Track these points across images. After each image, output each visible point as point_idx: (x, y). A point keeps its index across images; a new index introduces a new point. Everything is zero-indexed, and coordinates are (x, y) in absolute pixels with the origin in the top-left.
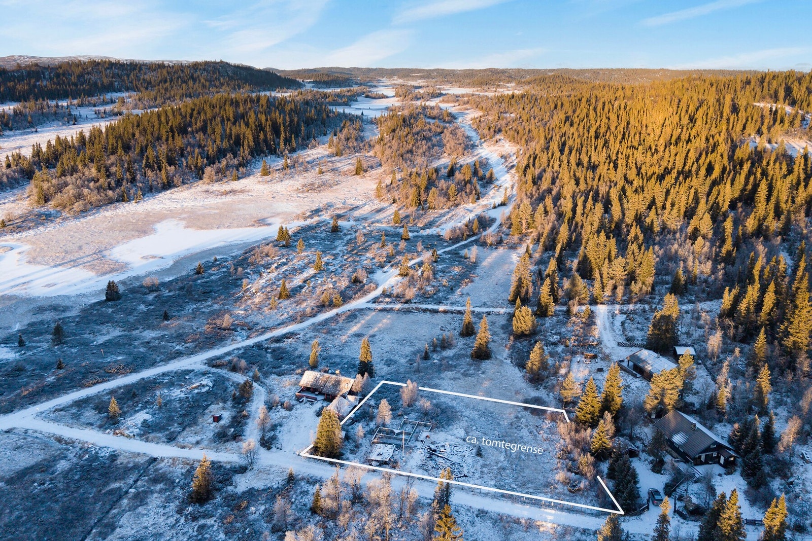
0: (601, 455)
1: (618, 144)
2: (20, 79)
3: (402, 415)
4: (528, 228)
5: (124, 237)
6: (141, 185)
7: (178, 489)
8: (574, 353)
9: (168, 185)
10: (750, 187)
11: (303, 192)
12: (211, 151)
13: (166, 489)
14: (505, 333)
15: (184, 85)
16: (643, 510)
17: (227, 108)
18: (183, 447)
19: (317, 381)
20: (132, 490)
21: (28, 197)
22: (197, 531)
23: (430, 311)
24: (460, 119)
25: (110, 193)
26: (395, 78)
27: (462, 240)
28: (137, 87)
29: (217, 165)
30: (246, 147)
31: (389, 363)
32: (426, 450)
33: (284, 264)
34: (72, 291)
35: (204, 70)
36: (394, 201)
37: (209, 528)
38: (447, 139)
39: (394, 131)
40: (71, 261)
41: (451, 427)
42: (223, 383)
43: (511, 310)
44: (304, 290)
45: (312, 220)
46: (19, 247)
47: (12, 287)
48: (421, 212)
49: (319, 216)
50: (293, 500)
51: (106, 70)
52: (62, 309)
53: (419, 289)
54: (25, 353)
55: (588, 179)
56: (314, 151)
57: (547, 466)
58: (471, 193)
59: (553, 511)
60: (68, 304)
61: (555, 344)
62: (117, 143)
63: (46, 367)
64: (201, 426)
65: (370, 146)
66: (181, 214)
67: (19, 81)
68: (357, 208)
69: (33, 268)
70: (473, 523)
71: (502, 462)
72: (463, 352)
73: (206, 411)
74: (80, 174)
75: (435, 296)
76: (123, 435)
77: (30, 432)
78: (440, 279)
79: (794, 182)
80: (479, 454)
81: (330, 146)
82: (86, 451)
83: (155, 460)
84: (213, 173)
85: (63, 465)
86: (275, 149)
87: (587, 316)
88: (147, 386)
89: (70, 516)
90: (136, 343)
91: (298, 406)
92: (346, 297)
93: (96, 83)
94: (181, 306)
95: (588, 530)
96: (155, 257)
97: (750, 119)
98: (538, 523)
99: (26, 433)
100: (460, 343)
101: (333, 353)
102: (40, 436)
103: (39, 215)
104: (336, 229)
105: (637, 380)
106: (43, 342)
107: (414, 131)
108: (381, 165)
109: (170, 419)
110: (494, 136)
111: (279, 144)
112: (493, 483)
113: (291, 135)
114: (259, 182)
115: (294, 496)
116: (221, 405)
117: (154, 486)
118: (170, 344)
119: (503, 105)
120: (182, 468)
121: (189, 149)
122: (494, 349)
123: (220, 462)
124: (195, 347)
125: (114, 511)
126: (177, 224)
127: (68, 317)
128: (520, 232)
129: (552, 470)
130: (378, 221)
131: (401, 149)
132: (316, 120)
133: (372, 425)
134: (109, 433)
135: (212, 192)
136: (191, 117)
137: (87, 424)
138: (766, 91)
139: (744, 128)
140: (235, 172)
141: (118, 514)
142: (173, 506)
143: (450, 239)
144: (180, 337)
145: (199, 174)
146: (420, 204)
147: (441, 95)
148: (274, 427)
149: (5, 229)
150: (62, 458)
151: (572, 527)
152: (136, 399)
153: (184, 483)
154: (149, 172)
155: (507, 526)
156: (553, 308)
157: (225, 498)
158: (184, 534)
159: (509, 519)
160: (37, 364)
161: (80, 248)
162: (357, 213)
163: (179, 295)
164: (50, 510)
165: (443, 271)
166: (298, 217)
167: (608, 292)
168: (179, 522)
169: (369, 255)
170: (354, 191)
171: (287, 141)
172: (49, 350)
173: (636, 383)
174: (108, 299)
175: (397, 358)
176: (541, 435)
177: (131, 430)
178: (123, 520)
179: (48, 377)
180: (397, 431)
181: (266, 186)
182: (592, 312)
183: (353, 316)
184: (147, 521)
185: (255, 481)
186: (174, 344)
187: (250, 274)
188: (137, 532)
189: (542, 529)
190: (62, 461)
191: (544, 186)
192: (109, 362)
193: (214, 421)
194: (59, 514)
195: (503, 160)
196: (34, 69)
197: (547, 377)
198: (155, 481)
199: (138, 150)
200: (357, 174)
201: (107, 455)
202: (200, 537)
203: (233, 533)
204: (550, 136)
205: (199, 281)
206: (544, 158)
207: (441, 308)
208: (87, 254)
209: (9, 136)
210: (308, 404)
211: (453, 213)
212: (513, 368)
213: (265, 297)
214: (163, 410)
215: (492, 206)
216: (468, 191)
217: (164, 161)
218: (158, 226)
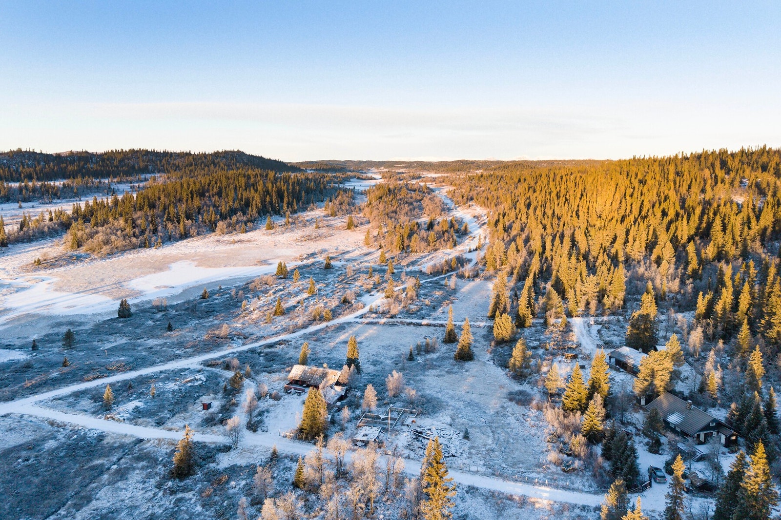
0: (593, 437)
1: (578, 200)
2: (72, 162)
3: (388, 404)
4: (502, 265)
5: (142, 273)
6: (161, 234)
7: (160, 467)
8: (554, 355)
9: (185, 236)
10: (704, 225)
11: (301, 241)
12: (223, 210)
13: (148, 467)
14: (486, 341)
15: (206, 168)
16: (646, 486)
17: (240, 178)
18: (170, 430)
19: (305, 374)
20: (115, 467)
21: (65, 243)
22: (175, 503)
23: (414, 324)
24: (437, 192)
25: (134, 240)
26: (382, 168)
27: (441, 274)
28: (167, 170)
29: (228, 220)
30: (254, 208)
31: (374, 363)
32: (412, 433)
33: (281, 290)
34: (89, 311)
35: (224, 157)
36: (381, 247)
37: (186, 501)
38: (426, 204)
39: (381, 198)
40: (92, 289)
41: (436, 415)
42: (216, 378)
43: (489, 323)
44: (297, 309)
45: (308, 261)
46: (50, 279)
47: (37, 308)
48: (404, 254)
49: (314, 258)
50: (275, 475)
51: (143, 156)
52: (77, 324)
53: (403, 307)
54: (36, 355)
55: (554, 224)
56: (312, 213)
57: (537, 449)
58: (449, 240)
59: (548, 489)
60: (84, 321)
61: (535, 348)
62: (144, 202)
63: (52, 365)
64: (190, 413)
65: (360, 210)
66: (194, 257)
67: (70, 164)
68: (348, 252)
69: (58, 294)
70: (463, 499)
71: (490, 445)
72: (447, 355)
73: (197, 401)
74: (110, 225)
75: (419, 313)
76: (114, 419)
77: (26, 417)
78: (423, 300)
79: (745, 219)
80: (466, 437)
81: (326, 208)
82: (76, 432)
83: (141, 441)
84: (225, 226)
85: (51, 444)
86: (279, 210)
87: (564, 326)
88: (143, 381)
89: (48, 488)
90: (140, 348)
91: (286, 397)
92: (335, 313)
93: (133, 167)
94: (185, 322)
95: (588, 506)
96: (167, 287)
97: (694, 180)
98: (532, 500)
99: (21, 417)
100: (444, 348)
101: (322, 356)
102: (34, 420)
103: (72, 257)
104: (328, 267)
105: (621, 373)
106: (55, 347)
107: (398, 198)
108: (369, 222)
109: (162, 407)
110: (467, 202)
111: (282, 207)
112: (482, 463)
113: (293, 199)
114: (264, 234)
115: (277, 472)
116: (212, 396)
117: (137, 463)
118: (171, 350)
119: (474, 182)
120: (167, 448)
121: (205, 208)
122: (476, 353)
123: (205, 443)
124: (194, 352)
125: (94, 485)
126: (190, 264)
127: (82, 330)
128: (495, 268)
129: (542, 452)
130: (366, 262)
131: (387, 210)
132: (315, 190)
133: (358, 412)
134: (100, 418)
135: (223, 241)
136: (209, 186)
137: (81, 410)
138: (703, 165)
139: (690, 187)
140: (243, 225)
141: (96, 487)
142: (153, 481)
143: (431, 274)
144: (181, 344)
145: (212, 228)
146: (403, 249)
147: (420, 177)
148: (261, 414)
149: (40, 266)
150: (51, 439)
151: (570, 504)
152: (131, 391)
153: (166, 461)
154: (169, 225)
155: (499, 502)
156: (530, 321)
157: (206, 474)
158: (160, 506)
159: (501, 496)
160: (45, 362)
161: (103, 280)
162: (347, 256)
163: (184, 314)
164: (29, 483)
165: (425, 295)
166: (296, 259)
167: (581, 308)
168: (157, 495)
169: (358, 283)
170: (345, 241)
171: (290, 204)
172: (59, 353)
173: (621, 377)
174: (120, 316)
175: (382, 359)
176: (529, 422)
177: (122, 415)
178: (101, 494)
179: (53, 373)
180: (382, 417)
181: (270, 237)
182: (569, 322)
183: (341, 328)
184: (125, 495)
185: (238, 459)
186: (174, 350)
187: (250, 298)
188: (113, 504)
189: (537, 506)
190: (50, 441)
191: (514, 232)
192: (112, 361)
193: (204, 409)
194: (37, 486)
195: (476, 219)
196: (84, 155)
197: (530, 374)
198: (139, 459)
199: (161, 208)
200: (349, 228)
201: (95, 435)
202: (176, 509)
203: (210, 506)
204: (516, 200)
205: (204, 304)
206: (512, 214)
207: (424, 322)
208: (108, 284)
209: (56, 203)
210: (296, 395)
211: (433, 255)
212: (496, 368)
213: (261, 314)
214: (157, 399)
215: (468, 250)
216: (446, 238)
217: (183, 216)
218: (173, 265)
